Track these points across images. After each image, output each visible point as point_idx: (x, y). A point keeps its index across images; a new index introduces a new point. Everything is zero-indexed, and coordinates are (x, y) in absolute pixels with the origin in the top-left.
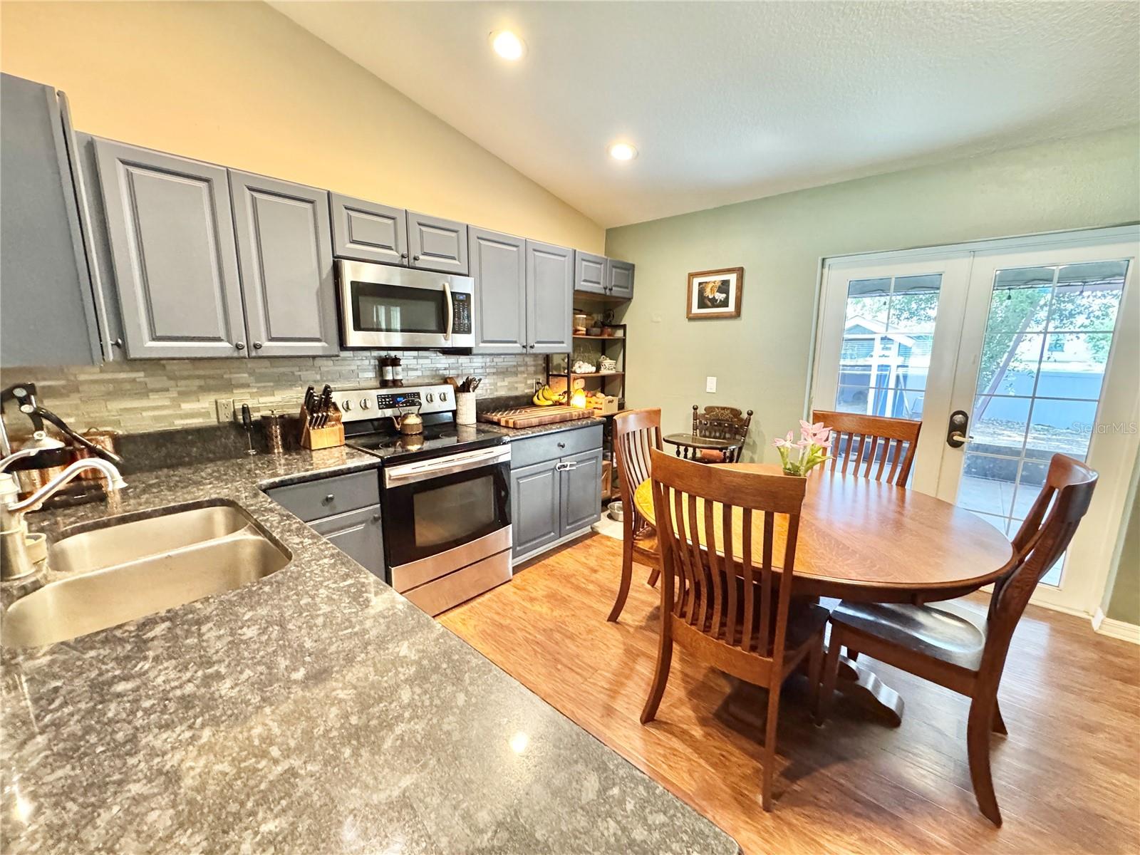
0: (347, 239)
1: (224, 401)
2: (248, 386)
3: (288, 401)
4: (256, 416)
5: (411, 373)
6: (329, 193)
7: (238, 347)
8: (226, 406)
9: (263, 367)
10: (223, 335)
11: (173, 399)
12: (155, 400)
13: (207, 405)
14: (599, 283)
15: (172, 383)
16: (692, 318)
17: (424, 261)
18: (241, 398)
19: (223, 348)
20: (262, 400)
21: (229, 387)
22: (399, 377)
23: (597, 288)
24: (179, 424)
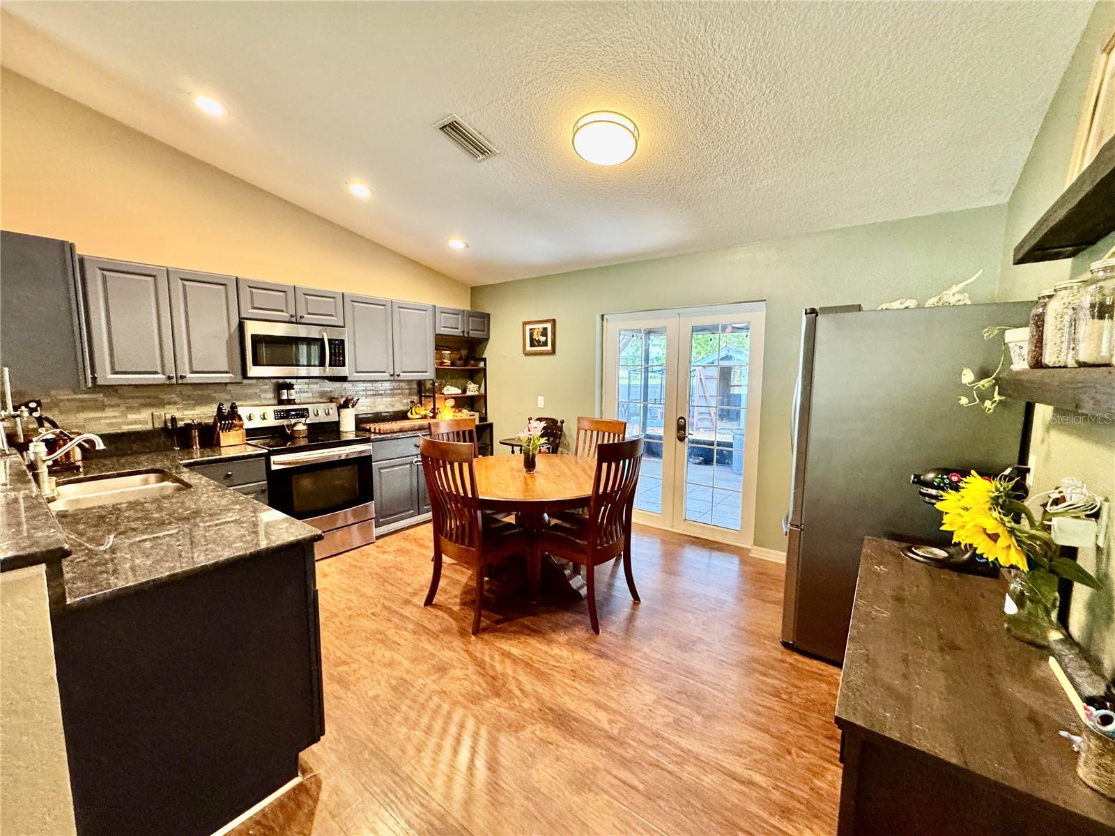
0: (250, 306)
1: (158, 414)
2: (175, 403)
3: (205, 413)
4: (180, 424)
5: (302, 395)
6: (237, 278)
7: (170, 378)
8: (159, 417)
9: (187, 391)
10: (159, 370)
11: (122, 412)
12: (109, 413)
13: (146, 416)
14: (457, 329)
15: (122, 401)
16: (527, 354)
17: (308, 318)
18: (170, 412)
19: (160, 378)
20: (186, 412)
21: (162, 404)
22: (291, 398)
23: (457, 332)
24: (125, 428)
